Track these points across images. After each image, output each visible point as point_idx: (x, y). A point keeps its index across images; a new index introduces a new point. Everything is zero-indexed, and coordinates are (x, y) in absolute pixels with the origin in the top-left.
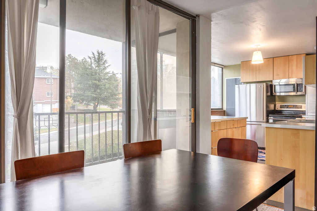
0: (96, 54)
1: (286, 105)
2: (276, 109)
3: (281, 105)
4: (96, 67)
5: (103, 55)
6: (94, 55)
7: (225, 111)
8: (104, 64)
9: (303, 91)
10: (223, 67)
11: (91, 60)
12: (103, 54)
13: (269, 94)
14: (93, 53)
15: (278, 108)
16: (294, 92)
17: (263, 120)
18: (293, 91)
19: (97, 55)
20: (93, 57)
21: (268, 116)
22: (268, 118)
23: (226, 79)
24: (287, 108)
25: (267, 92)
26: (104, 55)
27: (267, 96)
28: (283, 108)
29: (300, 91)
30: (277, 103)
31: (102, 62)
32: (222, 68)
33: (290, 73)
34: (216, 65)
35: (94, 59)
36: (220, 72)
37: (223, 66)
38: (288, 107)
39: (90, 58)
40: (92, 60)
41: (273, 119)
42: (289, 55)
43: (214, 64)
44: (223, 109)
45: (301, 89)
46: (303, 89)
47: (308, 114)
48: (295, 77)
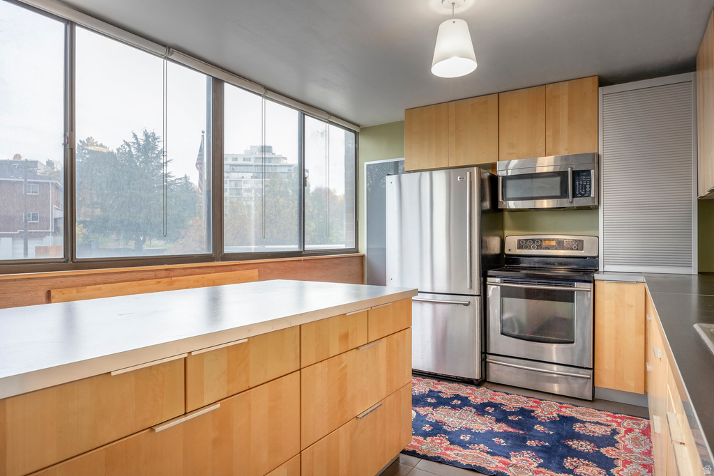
0: (141, 136)
1: (534, 240)
2: (507, 252)
3: (519, 241)
4: (141, 163)
5: (156, 139)
6: (137, 139)
7: (362, 257)
8: (158, 156)
9: (592, 195)
10: (357, 131)
11: (130, 148)
12: (156, 136)
13: (487, 205)
14: (135, 136)
15: (512, 246)
16: (565, 198)
17: (471, 288)
18: (559, 193)
19: (144, 138)
20: (134, 143)
21: (484, 276)
22: (485, 281)
23: (366, 164)
24: (539, 247)
25: (482, 199)
26: (158, 140)
27: (483, 213)
28: (526, 248)
29: (583, 196)
30: (507, 232)
31: (154, 153)
32: (357, 134)
33: (549, 140)
35: (136, 146)
37: (358, 126)
38: (539, 244)
39: (129, 146)
40: (132, 149)
41: (501, 286)
42: (546, 83)
43: (327, 117)
44: (358, 252)
45: (586, 188)
46: (590, 188)
47: (608, 268)
48: (566, 150)
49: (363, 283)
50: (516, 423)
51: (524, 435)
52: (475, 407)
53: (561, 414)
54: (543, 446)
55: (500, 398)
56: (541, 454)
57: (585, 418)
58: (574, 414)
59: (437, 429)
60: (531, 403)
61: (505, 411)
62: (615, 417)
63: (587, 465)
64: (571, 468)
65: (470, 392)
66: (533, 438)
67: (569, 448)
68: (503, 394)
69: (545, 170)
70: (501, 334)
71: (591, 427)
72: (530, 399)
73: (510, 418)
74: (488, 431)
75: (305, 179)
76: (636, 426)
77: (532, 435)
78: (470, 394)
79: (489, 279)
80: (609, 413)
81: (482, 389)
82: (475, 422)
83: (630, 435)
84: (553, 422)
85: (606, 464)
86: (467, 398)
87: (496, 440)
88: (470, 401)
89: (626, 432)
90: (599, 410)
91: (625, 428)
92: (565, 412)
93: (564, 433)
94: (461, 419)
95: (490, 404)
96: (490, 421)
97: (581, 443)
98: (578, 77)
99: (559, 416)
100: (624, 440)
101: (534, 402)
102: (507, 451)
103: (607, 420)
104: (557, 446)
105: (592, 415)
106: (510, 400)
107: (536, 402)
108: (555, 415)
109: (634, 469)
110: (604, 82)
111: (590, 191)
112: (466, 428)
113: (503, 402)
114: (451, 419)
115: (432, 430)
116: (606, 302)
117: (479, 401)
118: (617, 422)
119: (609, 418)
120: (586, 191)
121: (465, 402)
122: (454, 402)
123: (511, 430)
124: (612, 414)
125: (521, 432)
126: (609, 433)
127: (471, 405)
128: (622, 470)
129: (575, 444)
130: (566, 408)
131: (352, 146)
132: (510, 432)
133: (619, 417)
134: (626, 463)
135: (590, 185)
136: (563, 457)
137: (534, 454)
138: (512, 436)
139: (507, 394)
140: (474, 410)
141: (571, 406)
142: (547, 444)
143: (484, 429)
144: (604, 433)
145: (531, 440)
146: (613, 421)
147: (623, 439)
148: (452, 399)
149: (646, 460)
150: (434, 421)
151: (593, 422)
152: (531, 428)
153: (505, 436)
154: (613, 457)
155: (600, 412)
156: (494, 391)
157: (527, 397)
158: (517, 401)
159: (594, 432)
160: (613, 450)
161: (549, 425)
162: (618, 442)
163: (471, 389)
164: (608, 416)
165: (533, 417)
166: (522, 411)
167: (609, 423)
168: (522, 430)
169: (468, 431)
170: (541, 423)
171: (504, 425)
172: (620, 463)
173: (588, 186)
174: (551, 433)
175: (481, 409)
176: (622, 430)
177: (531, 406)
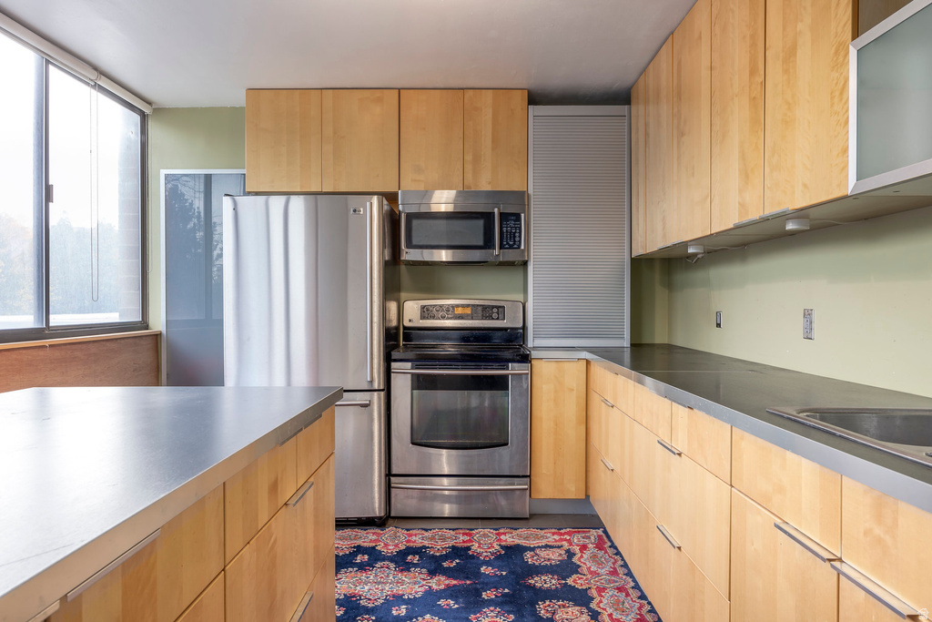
1: (442, 307)
2: (407, 324)
3: (423, 307)
7: (157, 336)
9: (522, 247)
10: (146, 111)
15: (413, 316)
16: (489, 248)
17: (372, 380)
18: (481, 243)
22: (389, 368)
23: (164, 172)
24: (450, 317)
28: (432, 317)
29: (511, 247)
32: (144, 116)
33: (469, 167)
34: (103, 83)
36: (133, 136)
37: (149, 103)
38: (451, 312)
41: (413, 374)
42: (465, 87)
43: (93, 75)
44: (147, 327)
45: (515, 237)
46: (520, 237)
47: (539, 343)
48: (490, 183)
49: (157, 383)
50: (457, 571)
51: (474, 586)
52: (392, 559)
53: (503, 543)
54: (504, 595)
55: (419, 539)
56: (507, 608)
57: (533, 543)
58: (517, 541)
59: (352, 609)
60: (462, 538)
61: (433, 556)
62: (561, 534)
63: (564, 606)
64: (549, 615)
65: (374, 537)
66: (486, 586)
67: (533, 587)
68: (419, 532)
69: (443, 208)
70: (412, 443)
71: (543, 553)
72: (457, 531)
73: (445, 564)
74: (426, 592)
75: (49, 189)
76: (587, 541)
77: (483, 583)
78: (375, 541)
79: (394, 365)
80: (553, 531)
81: (390, 531)
82: (402, 583)
83: (587, 554)
84: (498, 557)
85: (581, 598)
86: (374, 548)
87: (442, 602)
88: (380, 552)
89: (581, 551)
90: (541, 529)
91: (578, 546)
92: (506, 541)
93: (519, 571)
94: (379, 583)
95: (410, 551)
96: (422, 576)
97: (543, 578)
98: (504, 87)
99: (502, 547)
100: (584, 560)
101: (464, 534)
102: (464, 615)
103: (556, 541)
104: (520, 590)
105: (537, 537)
106: (432, 538)
107: (466, 534)
108: (498, 547)
109: (612, 596)
110: (534, 99)
111: (520, 241)
112: (394, 596)
113: (426, 543)
114: (367, 588)
115: (346, 613)
116: (544, 386)
117: (392, 550)
118: (566, 540)
119: (557, 537)
120: (515, 241)
121: (374, 556)
122: (359, 559)
123: (454, 582)
124: (556, 531)
125: (468, 582)
126: (565, 557)
127: (384, 559)
128: (601, 602)
129: (538, 581)
130: (505, 534)
131: (136, 138)
132: (455, 585)
133: (565, 533)
134: (601, 590)
135: (520, 233)
136: (533, 603)
137: (498, 609)
138: (459, 591)
139: (426, 530)
140: (392, 566)
141: (509, 530)
142: (506, 591)
143: (418, 591)
144: (560, 558)
145: (485, 591)
146: (561, 540)
147: (582, 560)
148: (354, 554)
149: (617, 582)
150: (342, 597)
151: (542, 547)
152: (478, 574)
153: (450, 593)
154: (584, 587)
155: (544, 531)
156: (408, 530)
157: (454, 530)
158: (444, 539)
159: (549, 560)
160: (580, 579)
161: (497, 563)
162: (579, 566)
163: (374, 534)
164: (554, 534)
165: (472, 557)
166: (457, 552)
167: (559, 544)
168: (468, 578)
169: (399, 599)
170: (487, 563)
171: (443, 578)
172: (594, 593)
173: (517, 234)
174: (504, 573)
175: (401, 560)
176: (577, 549)
177: (464, 542)
